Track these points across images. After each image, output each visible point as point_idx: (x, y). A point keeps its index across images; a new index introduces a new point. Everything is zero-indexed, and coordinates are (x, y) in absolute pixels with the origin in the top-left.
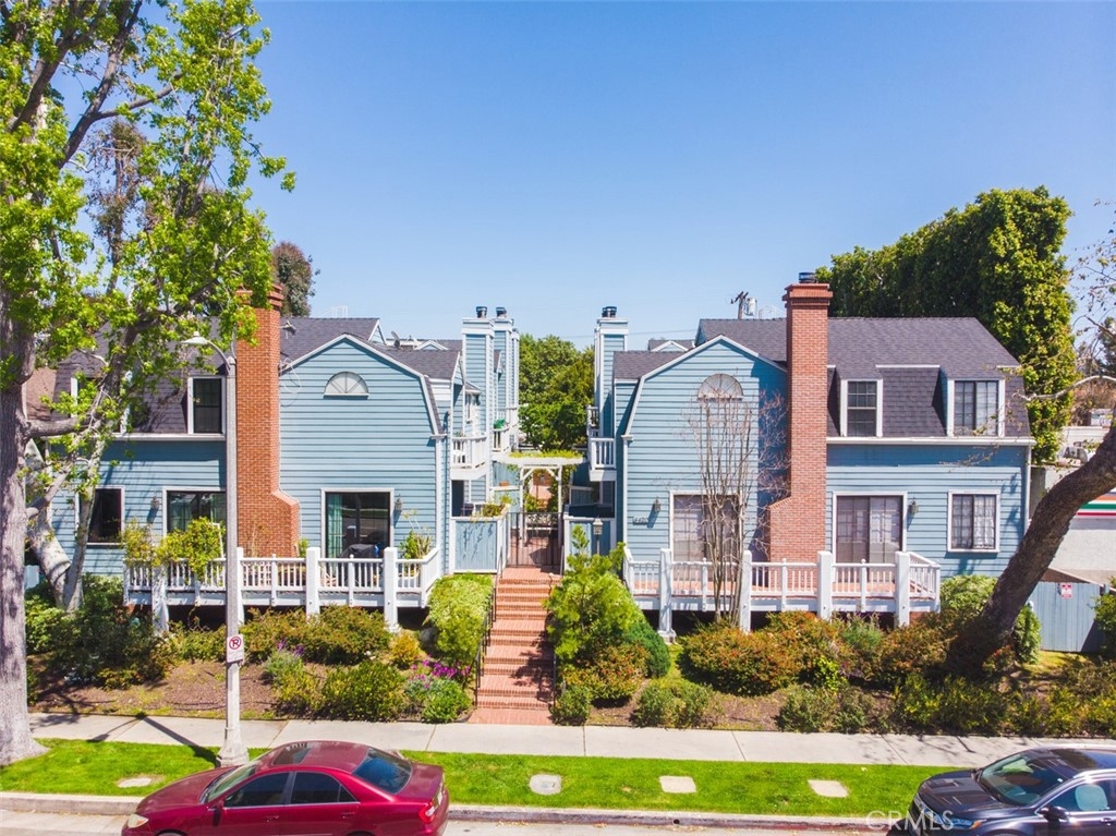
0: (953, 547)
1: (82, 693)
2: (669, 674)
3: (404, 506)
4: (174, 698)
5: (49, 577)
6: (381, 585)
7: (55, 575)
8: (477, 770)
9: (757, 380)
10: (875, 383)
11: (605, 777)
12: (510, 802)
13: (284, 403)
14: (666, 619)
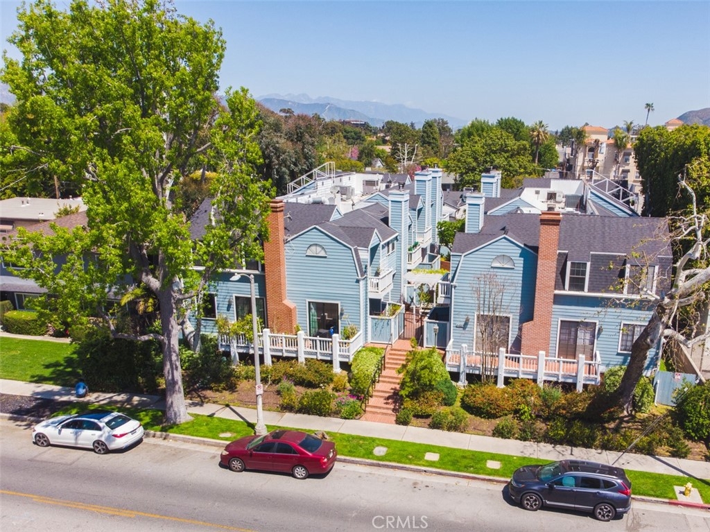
0: (621, 350)
1: (204, 392)
2: (455, 405)
3: (345, 311)
4: (241, 398)
5: (187, 337)
6: (332, 351)
7: (189, 337)
8: (355, 442)
9: (523, 259)
10: (586, 264)
11: (404, 450)
12: (363, 457)
13: (288, 257)
14: (463, 377)
